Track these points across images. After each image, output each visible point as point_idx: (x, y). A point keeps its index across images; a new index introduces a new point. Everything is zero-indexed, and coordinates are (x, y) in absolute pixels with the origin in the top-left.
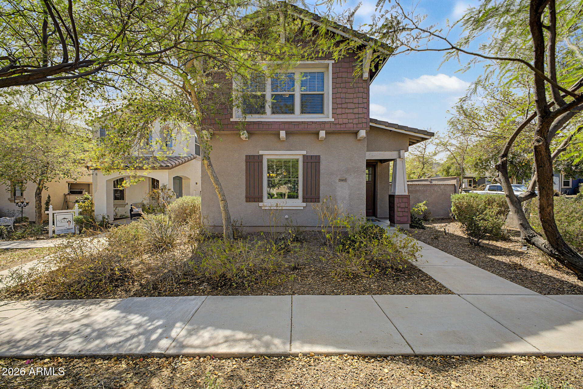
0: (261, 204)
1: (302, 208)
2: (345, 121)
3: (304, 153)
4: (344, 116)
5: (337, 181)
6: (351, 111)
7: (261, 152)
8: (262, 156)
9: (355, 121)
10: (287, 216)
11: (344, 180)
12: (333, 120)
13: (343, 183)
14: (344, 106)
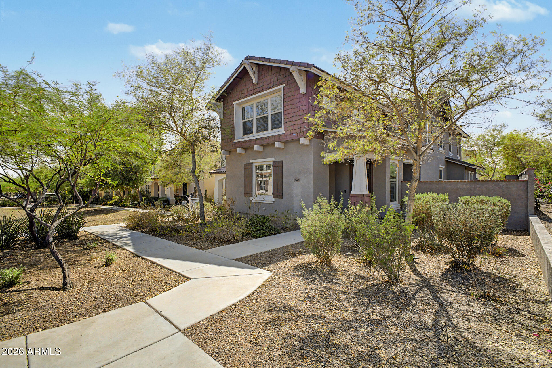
0: (251, 198)
1: (272, 203)
2: (292, 132)
3: (273, 159)
4: (291, 128)
5: (293, 181)
6: (296, 123)
7: (251, 161)
8: (252, 163)
9: (298, 131)
10: (264, 208)
11: (297, 180)
12: (284, 132)
13: (297, 183)
14: (291, 119)
